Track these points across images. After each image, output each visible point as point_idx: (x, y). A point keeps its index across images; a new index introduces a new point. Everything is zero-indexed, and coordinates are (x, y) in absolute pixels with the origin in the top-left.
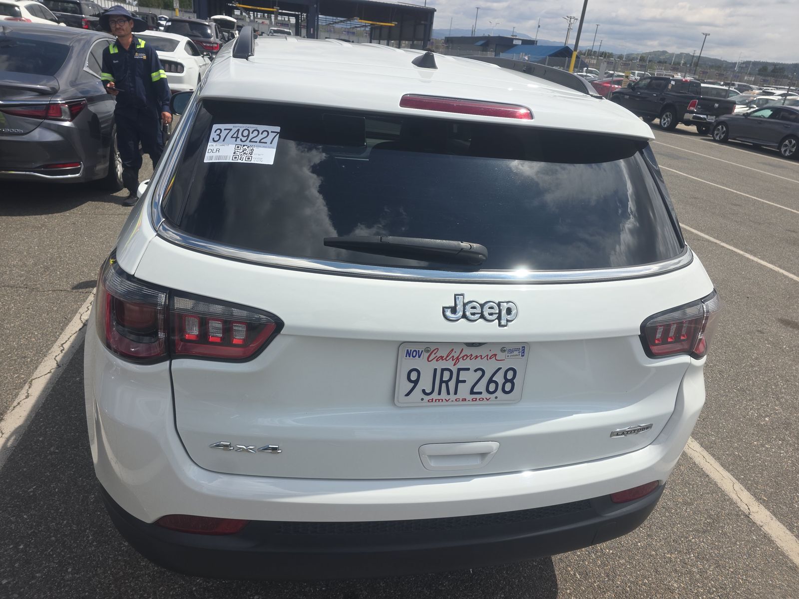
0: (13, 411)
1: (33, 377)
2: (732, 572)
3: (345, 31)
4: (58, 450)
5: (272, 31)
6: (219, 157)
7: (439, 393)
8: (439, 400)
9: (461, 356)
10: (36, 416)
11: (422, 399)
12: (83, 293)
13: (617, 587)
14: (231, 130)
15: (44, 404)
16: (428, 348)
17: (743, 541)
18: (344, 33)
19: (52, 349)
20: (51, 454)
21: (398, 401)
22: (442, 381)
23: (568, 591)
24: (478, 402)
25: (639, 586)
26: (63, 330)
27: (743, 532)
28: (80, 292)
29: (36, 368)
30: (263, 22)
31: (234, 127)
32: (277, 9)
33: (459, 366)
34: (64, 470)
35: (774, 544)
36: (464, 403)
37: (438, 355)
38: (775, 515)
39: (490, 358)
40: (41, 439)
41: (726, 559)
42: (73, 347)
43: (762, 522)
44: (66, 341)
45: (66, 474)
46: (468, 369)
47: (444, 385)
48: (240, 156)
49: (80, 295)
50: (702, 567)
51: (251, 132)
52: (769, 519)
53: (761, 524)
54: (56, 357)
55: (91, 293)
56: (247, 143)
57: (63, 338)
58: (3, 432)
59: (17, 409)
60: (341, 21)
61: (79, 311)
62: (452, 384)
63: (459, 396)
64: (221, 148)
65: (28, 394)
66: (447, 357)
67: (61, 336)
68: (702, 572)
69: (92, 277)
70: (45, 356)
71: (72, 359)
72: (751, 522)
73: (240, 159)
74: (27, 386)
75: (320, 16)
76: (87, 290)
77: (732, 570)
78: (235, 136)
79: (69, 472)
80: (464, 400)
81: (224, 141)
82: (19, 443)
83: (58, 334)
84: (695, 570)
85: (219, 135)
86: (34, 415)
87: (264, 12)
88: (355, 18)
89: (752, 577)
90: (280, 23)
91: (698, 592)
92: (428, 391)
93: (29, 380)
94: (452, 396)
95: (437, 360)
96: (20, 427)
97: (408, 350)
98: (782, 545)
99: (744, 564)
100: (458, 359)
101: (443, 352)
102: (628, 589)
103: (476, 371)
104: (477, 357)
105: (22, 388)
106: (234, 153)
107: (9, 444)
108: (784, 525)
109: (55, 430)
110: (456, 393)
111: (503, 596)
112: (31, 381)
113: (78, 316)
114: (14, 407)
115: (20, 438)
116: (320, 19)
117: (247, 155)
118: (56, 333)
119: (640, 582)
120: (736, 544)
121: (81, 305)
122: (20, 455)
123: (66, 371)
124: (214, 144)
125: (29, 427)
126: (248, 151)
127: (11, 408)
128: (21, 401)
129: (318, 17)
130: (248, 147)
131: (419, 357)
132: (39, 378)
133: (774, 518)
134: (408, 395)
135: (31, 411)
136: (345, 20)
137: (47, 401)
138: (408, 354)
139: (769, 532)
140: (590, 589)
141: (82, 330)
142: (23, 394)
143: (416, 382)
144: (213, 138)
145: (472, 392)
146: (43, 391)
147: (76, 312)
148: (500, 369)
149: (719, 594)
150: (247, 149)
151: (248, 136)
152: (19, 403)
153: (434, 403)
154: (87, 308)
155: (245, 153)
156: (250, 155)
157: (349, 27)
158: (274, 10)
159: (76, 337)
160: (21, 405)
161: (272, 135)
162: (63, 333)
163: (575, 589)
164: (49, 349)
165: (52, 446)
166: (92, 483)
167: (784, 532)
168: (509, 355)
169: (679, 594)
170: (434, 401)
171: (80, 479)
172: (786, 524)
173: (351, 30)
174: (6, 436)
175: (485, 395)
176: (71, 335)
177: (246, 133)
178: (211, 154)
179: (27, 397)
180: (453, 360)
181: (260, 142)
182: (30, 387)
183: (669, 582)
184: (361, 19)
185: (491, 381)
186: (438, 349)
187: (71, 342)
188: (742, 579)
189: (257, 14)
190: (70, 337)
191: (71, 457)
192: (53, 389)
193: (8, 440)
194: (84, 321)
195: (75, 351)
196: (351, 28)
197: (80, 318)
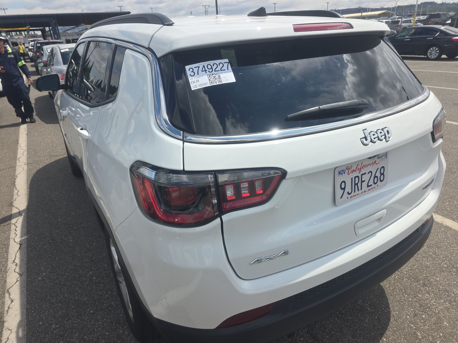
0: (8, 314)
1: (7, 288)
2: (446, 248)
3: (75, 34)
4: (58, 325)
5: (30, 41)
6: (201, 85)
7: (355, 192)
8: (355, 195)
9: (362, 167)
10: (27, 311)
11: (348, 198)
12: (5, 225)
13: (406, 275)
14: (199, 67)
15: (27, 301)
16: (347, 167)
17: (440, 233)
18: (75, 35)
19: (9, 267)
20: (55, 329)
21: (338, 203)
22: (355, 184)
23: (387, 286)
24: (371, 191)
25: (415, 270)
26: (7, 252)
27: (437, 229)
28: (3, 226)
29: (5, 281)
30: (19, 38)
31: (201, 65)
32: (29, 27)
33: (362, 173)
34: (71, 336)
35: (452, 229)
36: (365, 193)
37: (352, 169)
38: (443, 216)
39: (374, 164)
40: (41, 323)
41: (439, 243)
42: (22, 260)
43: (441, 221)
44: (15, 258)
45: (74, 337)
46: (365, 173)
47: (356, 186)
48: (214, 81)
49: (4, 227)
50: (432, 251)
51: (212, 66)
52: (443, 219)
53: (442, 222)
54: (15, 270)
55: (11, 224)
56: (214, 72)
57: (11, 258)
58: (11, 329)
59: (10, 311)
60: (73, 28)
61: (11, 237)
62: (359, 184)
63: (363, 190)
64: (198, 79)
65: (12, 299)
66: (356, 169)
67: (9, 256)
68: (434, 253)
69: (4, 214)
70: (6, 272)
71: (27, 268)
72: (437, 223)
73: (215, 83)
74: (7, 295)
75: (59, 27)
76: (7, 223)
77: (445, 247)
78: (204, 70)
79: (75, 336)
80: (365, 191)
81: (198, 74)
82: (27, 332)
83: (5, 256)
84: (431, 253)
85: (193, 72)
86: (25, 311)
87: (16, 31)
88: (82, 24)
89: (454, 247)
90: (31, 36)
91: (439, 263)
92: (350, 192)
93: (6, 291)
94: (360, 191)
95: (352, 173)
96: (21, 321)
97: (339, 171)
98: (455, 228)
99: (447, 242)
100: (361, 169)
101: (354, 168)
102: (411, 274)
103: (368, 173)
104: (368, 165)
105: (4, 297)
106: (209, 80)
107: (20, 334)
108: (450, 219)
109: (46, 314)
110: (361, 189)
111: (361, 301)
112: (8, 291)
113: (12, 241)
114: (7, 311)
115: (26, 328)
116: (59, 29)
117: (218, 79)
118: (4, 255)
119: (414, 268)
120: (438, 235)
121: (10, 233)
122: (33, 339)
123: (28, 276)
124: (193, 77)
125: (27, 319)
126: (217, 77)
127: (5, 312)
128: (9, 306)
129: (58, 28)
130: (216, 75)
131: (344, 174)
132: (12, 287)
133: (444, 218)
134: (341, 197)
135: (22, 309)
136: (75, 27)
137: (28, 299)
138: (340, 173)
139: (447, 224)
140: (396, 281)
141: (21, 248)
142: (7, 301)
143: (344, 189)
144: (190, 75)
145: (368, 186)
146: (21, 294)
147: (9, 239)
148: (378, 168)
149: (448, 260)
150: (216, 76)
151: (212, 68)
152: (9, 308)
153: (353, 198)
154: (15, 234)
155: (216, 79)
156: (219, 79)
157: (78, 31)
158: (27, 28)
159: (20, 253)
160: (11, 308)
161: (226, 65)
162: (9, 254)
163: (389, 284)
164: (6, 267)
165: (52, 325)
166: (96, 336)
167: (452, 222)
168: (381, 159)
169: (432, 267)
170: (353, 196)
171: (86, 336)
172: (451, 219)
173: (79, 33)
174: (14, 330)
175: (373, 186)
176: (15, 254)
177: (209, 67)
178: (194, 84)
179: (12, 301)
180: (358, 170)
181: (221, 70)
182: (10, 295)
183: (425, 263)
184: (86, 24)
185: (375, 177)
186: (352, 166)
187: (19, 258)
188: (451, 249)
189: (12, 34)
190: (16, 255)
191: (70, 326)
192: (27, 290)
193: (17, 332)
194: (19, 243)
195: (26, 263)
196: (79, 31)
197: (15, 242)
